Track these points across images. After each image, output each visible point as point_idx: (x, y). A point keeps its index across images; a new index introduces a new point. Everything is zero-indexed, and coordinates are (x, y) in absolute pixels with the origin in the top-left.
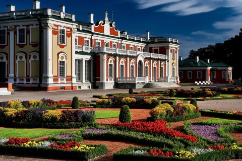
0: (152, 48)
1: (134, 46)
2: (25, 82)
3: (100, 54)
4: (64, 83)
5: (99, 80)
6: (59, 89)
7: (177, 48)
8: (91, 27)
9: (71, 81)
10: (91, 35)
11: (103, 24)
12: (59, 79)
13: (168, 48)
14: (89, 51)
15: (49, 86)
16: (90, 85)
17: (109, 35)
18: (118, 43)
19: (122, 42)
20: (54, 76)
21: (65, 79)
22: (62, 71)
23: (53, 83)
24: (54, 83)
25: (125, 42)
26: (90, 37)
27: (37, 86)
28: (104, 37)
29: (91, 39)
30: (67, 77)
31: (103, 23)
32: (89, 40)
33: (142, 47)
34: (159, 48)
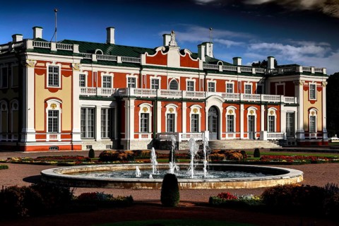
0: (274, 83)
1: (236, 82)
2: (7, 140)
3: (124, 99)
4: (57, 141)
5: (124, 136)
6: (47, 150)
7: (321, 83)
8: (139, 56)
9: (72, 138)
10: (139, 69)
11: (164, 52)
12: (48, 136)
13: (298, 83)
14: (109, 95)
15: (27, 145)
16: (111, 143)
17: (179, 67)
18: (198, 79)
19: (207, 77)
20: (37, 132)
21: (59, 136)
22: (53, 124)
23: (35, 140)
24: (37, 141)
25: (212, 77)
26: (138, 72)
27: (15, 144)
28: (166, 71)
29: (140, 75)
30: (62, 132)
31: (164, 49)
32: (137, 77)
33: (254, 83)
34: (284, 84)
